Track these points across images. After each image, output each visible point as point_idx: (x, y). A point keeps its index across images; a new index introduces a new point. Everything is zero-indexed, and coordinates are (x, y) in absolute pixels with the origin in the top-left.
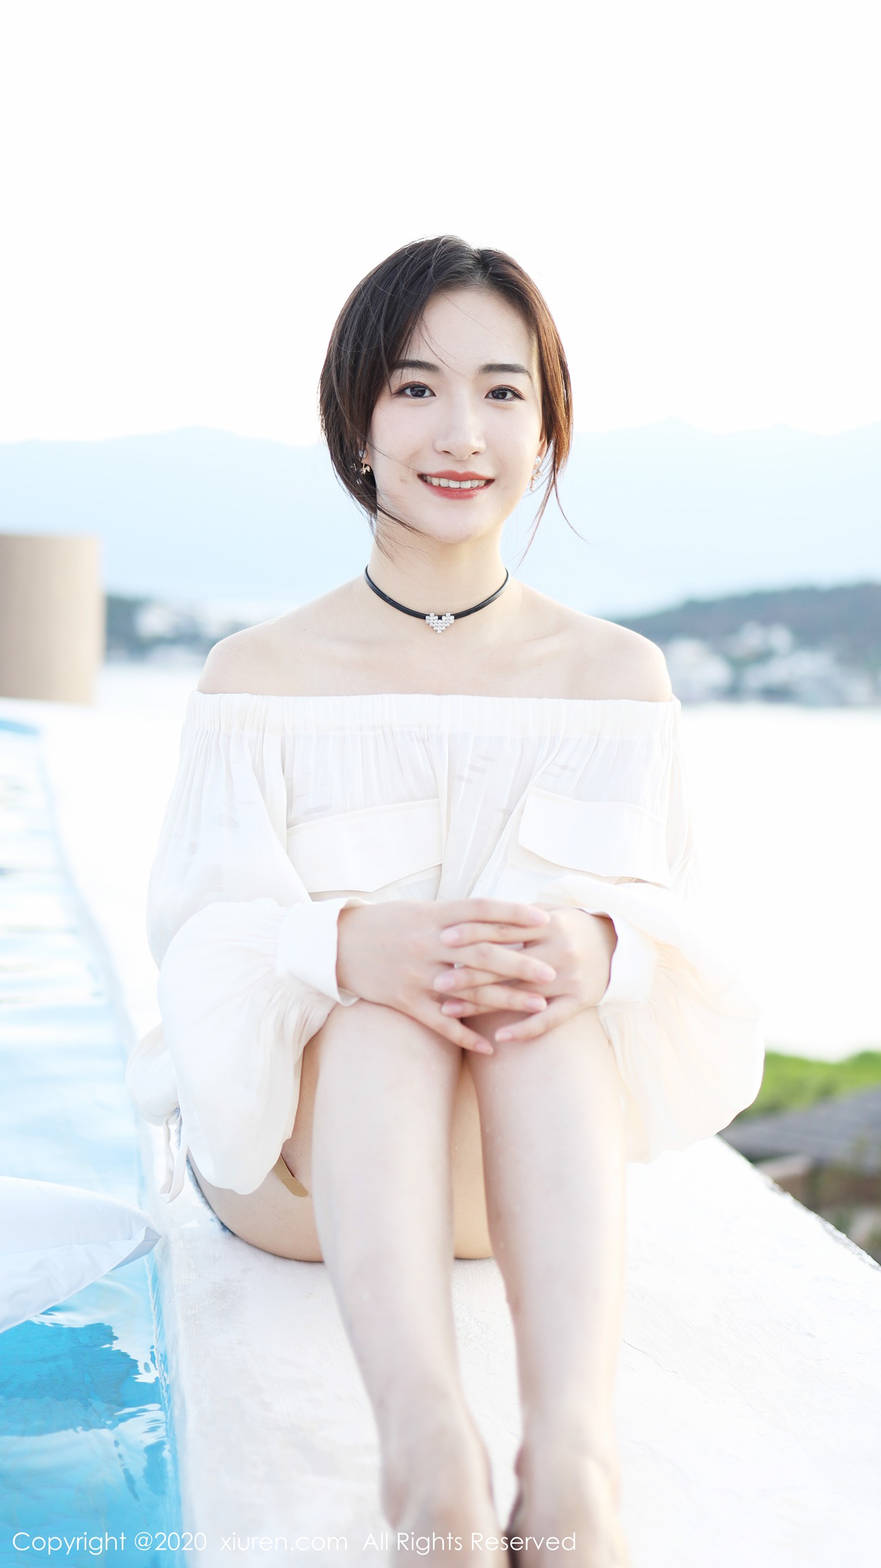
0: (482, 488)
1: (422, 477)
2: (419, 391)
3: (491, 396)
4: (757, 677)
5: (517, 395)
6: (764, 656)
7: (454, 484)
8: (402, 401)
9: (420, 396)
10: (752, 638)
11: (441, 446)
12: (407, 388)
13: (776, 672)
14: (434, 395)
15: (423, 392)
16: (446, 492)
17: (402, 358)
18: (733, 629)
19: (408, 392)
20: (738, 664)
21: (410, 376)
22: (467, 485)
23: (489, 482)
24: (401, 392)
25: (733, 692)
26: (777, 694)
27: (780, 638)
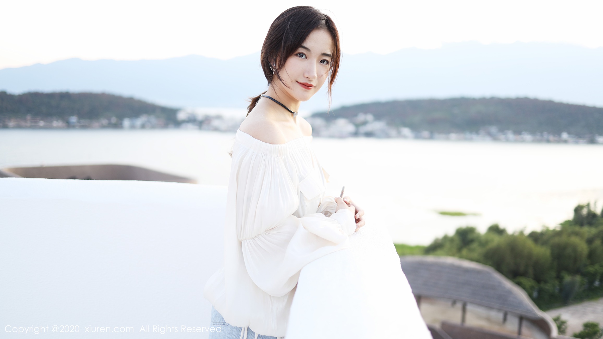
2: (301, 55)
4: (364, 129)
6: (365, 123)
8: (297, 58)
9: (301, 57)
10: (361, 117)
11: (306, 75)
12: (298, 54)
13: (368, 128)
14: (306, 58)
15: (303, 56)
18: (356, 115)
20: (357, 125)
21: (301, 51)
23: (314, 87)
24: (297, 55)
25: (356, 134)
26: (369, 135)
27: (369, 117)
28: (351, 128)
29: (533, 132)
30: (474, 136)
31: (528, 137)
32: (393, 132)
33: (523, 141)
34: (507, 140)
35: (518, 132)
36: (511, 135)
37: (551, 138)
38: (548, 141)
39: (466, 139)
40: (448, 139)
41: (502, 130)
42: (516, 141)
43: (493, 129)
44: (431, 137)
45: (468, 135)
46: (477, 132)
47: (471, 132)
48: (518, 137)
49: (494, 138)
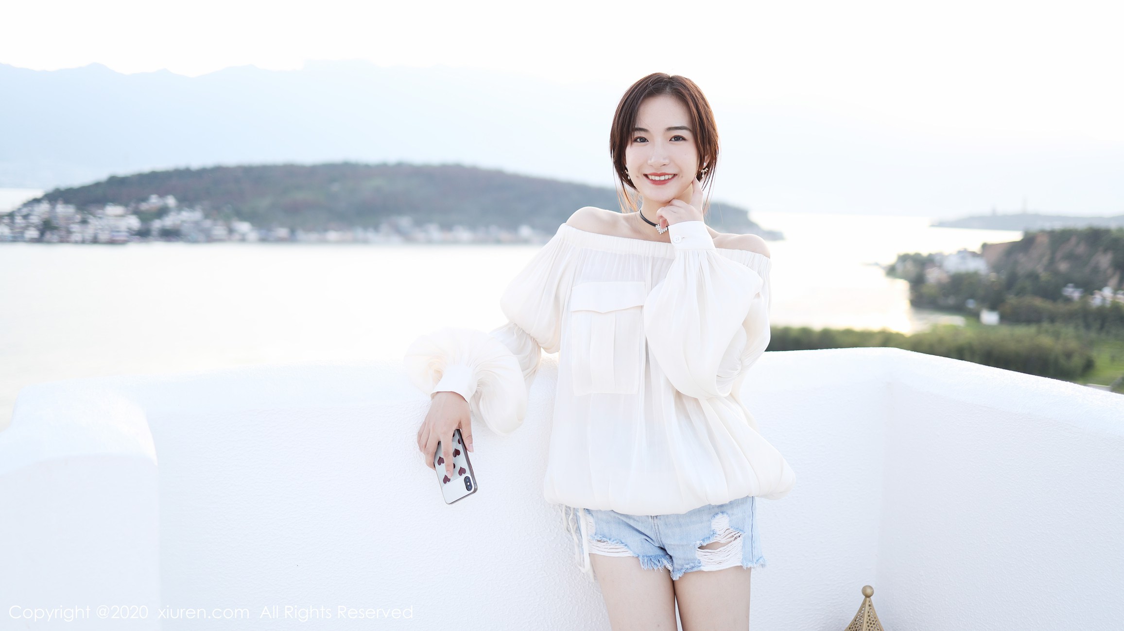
0: (670, 179)
1: (646, 176)
2: (643, 140)
3: (673, 139)
4: (160, 224)
5: (684, 139)
6: (162, 212)
7: (657, 178)
8: (635, 144)
9: (643, 142)
10: (155, 201)
11: (649, 162)
13: (169, 221)
14: (648, 141)
16: (654, 182)
17: (636, 127)
18: (143, 197)
19: (638, 140)
20: (145, 217)
21: (637, 134)
22: (662, 178)
23: (675, 175)
24: (635, 140)
25: (143, 234)
27: (171, 201)
28: (134, 222)
29: (472, 226)
30: (371, 235)
31: (464, 234)
32: (219, 230)
33: (456, 242)
34: (430, 242)
35: (447, 227)
36: (435, 232)
37: (504, 235)
38: (498, 242)
39: (355, 241)
40: (324, 242)
41: (419, 224)
42: (444, 242)
43: (405, 222)
44: (291, 239)
45: (360, 233)
46: (376, 228)
47: (365, 227)
48: (449, 236)
49: (407, 238)
